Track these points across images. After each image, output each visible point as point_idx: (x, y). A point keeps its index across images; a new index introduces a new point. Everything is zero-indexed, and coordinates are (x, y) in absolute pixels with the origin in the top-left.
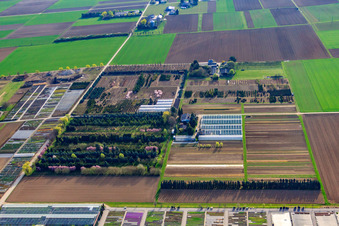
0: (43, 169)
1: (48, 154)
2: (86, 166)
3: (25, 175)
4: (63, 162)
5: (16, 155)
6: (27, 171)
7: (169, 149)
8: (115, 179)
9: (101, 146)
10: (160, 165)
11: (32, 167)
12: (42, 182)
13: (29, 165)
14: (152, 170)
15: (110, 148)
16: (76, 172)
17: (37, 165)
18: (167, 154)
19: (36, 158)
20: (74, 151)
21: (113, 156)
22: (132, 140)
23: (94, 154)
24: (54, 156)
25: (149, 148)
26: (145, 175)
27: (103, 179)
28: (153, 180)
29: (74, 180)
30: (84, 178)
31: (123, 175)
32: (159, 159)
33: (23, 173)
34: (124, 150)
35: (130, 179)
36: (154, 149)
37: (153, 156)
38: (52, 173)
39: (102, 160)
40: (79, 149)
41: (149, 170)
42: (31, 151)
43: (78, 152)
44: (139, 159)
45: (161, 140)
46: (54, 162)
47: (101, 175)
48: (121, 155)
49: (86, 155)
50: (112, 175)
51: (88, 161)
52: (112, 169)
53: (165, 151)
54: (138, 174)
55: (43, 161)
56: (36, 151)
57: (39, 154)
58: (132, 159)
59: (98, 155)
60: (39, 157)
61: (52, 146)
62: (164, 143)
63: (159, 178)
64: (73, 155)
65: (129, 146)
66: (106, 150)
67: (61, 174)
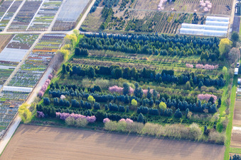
0: (47, 114)
1: (53, 91)
2: (112, 118)
3: (22, 123)
4: (76, 107)
5: (6, 88)
6: (25, 115)
7: (233, 101)
8: (155, 143)
9: (132, 86)
10: (222, 128)
11: (31, 109)
12: (46, 134)
13: (27, 108)
14: (214, 135)
15: (145, 91)
16: (97, 124)
17: (39, 108)
18: (232, 108)
20: (91, 91)
21: (151, 104)
22: (175, 80)
23: (120, 99)
24: (63, 97)
25: (203, 96)
26: (202, 141)
27: (138, 140)
28: (214, 150)
29: (94, 137)
30: (109, 136)
31: (167, 138)
32: (220, 115)
33: (18, 119)
34: (166, 98)
35: (179, 146)
36: (212, 100)
37: (212, 111)
38: (61, 123)
39: (132, 109)
40: (97, 89)
41: (206, 133)
42: (26, 83)
43: (97, 94)
44: (190, 114)
45: (219, 84)
46: (63, 105)
47: (134, 134)
48: (163, 105)
49: (110, 99)
50: (151, 136)
51: (113, 109)
52: (151, 126)
53: (227, 104)
54: (189, 139)
55: (46, 103)
56: (34, 83)
57: (38, 90)
58: (180, 111)
59: (127, 102)
60: (39, 96)
61: (56, 79)
63: (223, 149)
64: (91, 98)
65: (171, 90)
66: (138, 94)
67: (74, 127)
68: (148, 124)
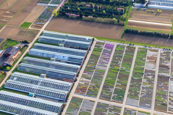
0: (63, 14)
1: (65, 6)
2: (85, 16)
3: (54, 17)
4: (73, 12)
5: (49, 5)
6: (55, 14)
7: (130, 11)
8: (100, 24)
9: (94, 5)
10: (125, 20)
11: (57, 12)
12: (62, 21)
13: (56, 11)
14: (121, 22)
15: (98, 7)
16: (80, 18)
17: (60, 12)
18: (129, 14)
19: (59, 7)
20: (79, 6)
21: (100, 11)
22: (110, 3)
23: (89, 9)
24: (69, 8)
25: (119, 9)
26: (116, 24)
27: (94, 24)
28: (120, 27)
29: (78, 22)
30: (84, 22)
31: (104, 23)
32: (124, 16)
33: (53, 15)
34: (106, 9)
35: (108, 26)
36: (122, 10)
37: (122, 14)
38: (67, 17)
39: (93, 13)
40: (81, 6)
41: (118, 22)
42: (56, 3)
43: (81, 7)
44: (113, 15)
45: (126, 5)
46: (68, 11)
47: (93, 21)
48: (104, 11)
49: (85, 9)
50: (99, 22)
51: (86, 13)
52: (99, 19)
53: (128, 12)
54: (112, 23)
55: (63, 10)
56: (59, 3)
57: (60, 6)
58: (110, 14)
59: (92, 10)
60: (61, 8)
61: (67, 2)
62: (128, 7)
63: (123, 27)
64: (79, 8)
65: (108, 7)
66: (96, 8)
67: (72, 18)
68: (98, 18)
